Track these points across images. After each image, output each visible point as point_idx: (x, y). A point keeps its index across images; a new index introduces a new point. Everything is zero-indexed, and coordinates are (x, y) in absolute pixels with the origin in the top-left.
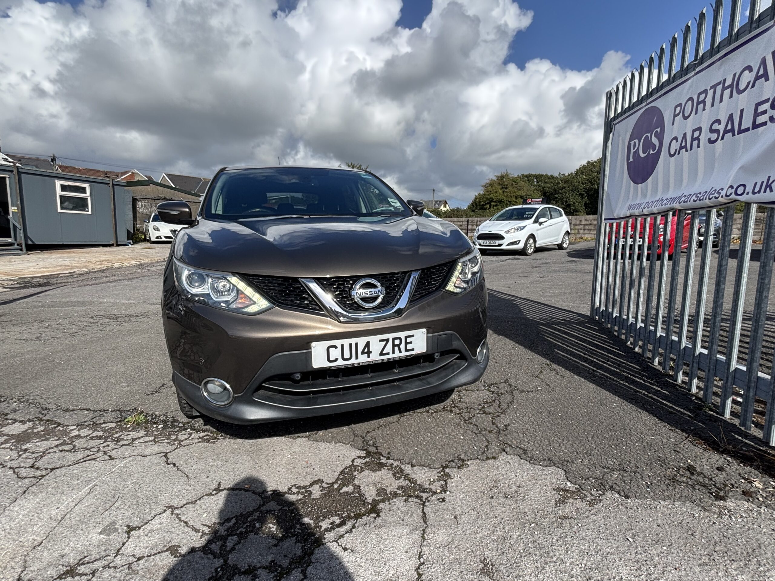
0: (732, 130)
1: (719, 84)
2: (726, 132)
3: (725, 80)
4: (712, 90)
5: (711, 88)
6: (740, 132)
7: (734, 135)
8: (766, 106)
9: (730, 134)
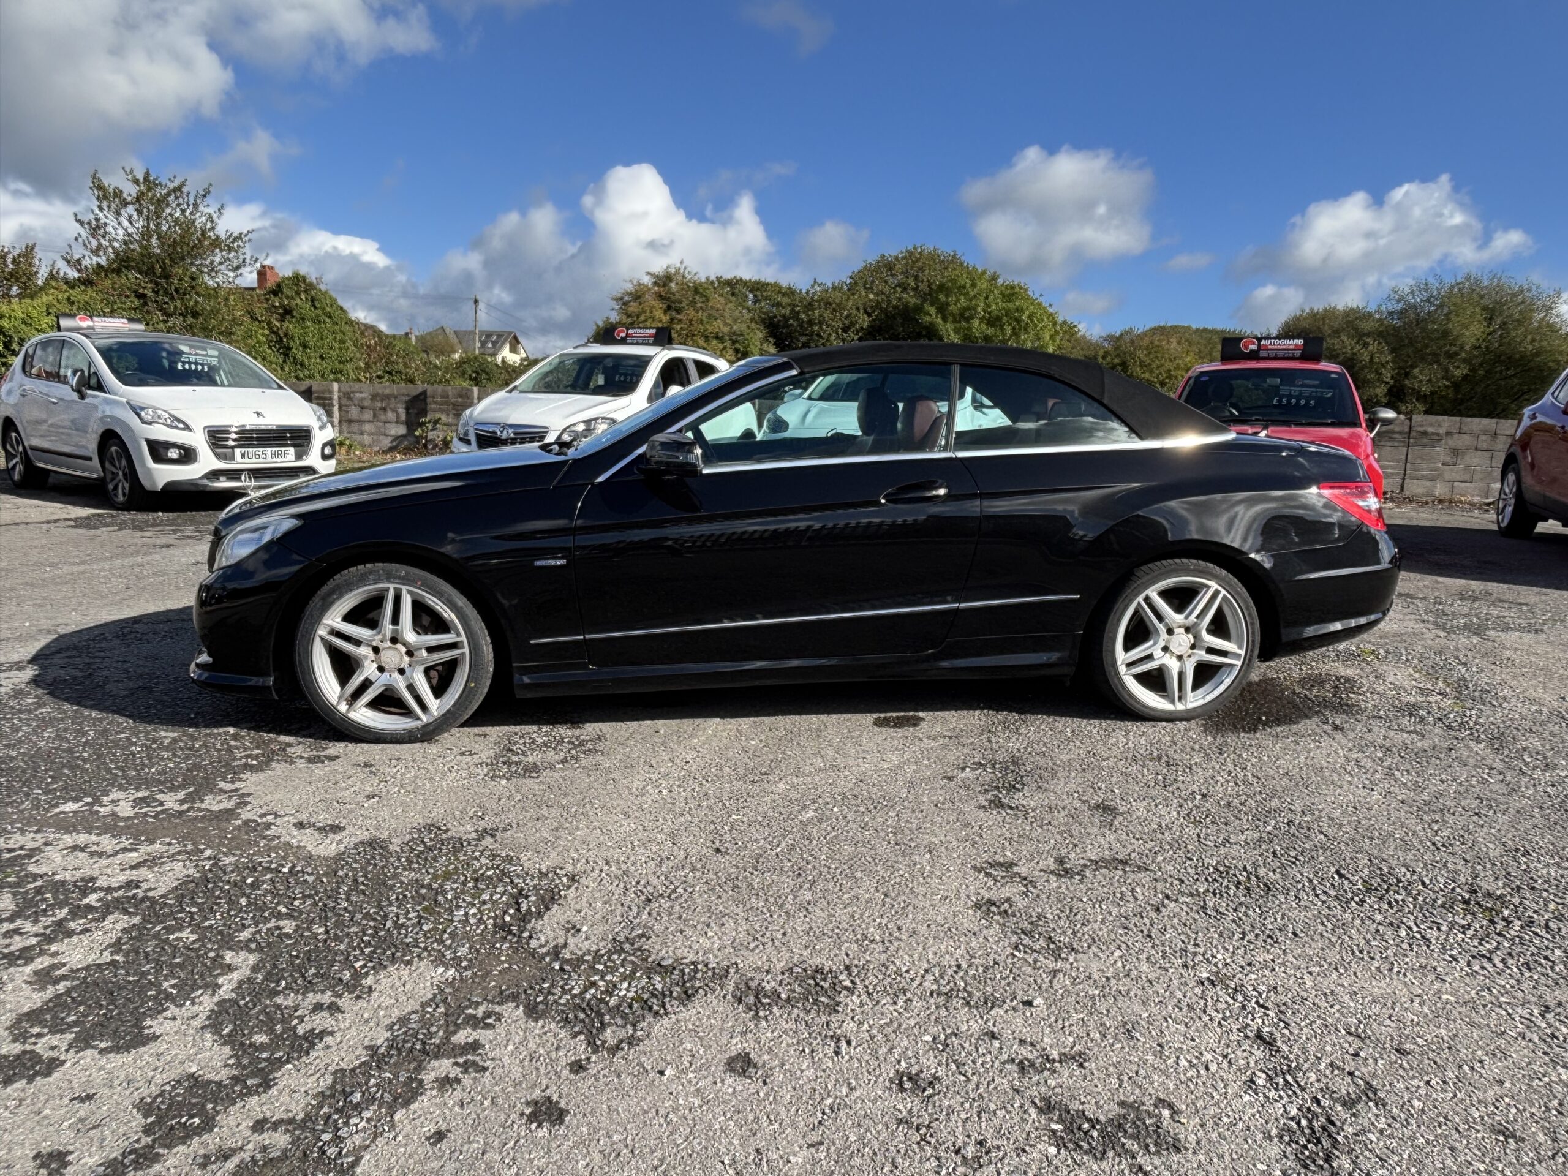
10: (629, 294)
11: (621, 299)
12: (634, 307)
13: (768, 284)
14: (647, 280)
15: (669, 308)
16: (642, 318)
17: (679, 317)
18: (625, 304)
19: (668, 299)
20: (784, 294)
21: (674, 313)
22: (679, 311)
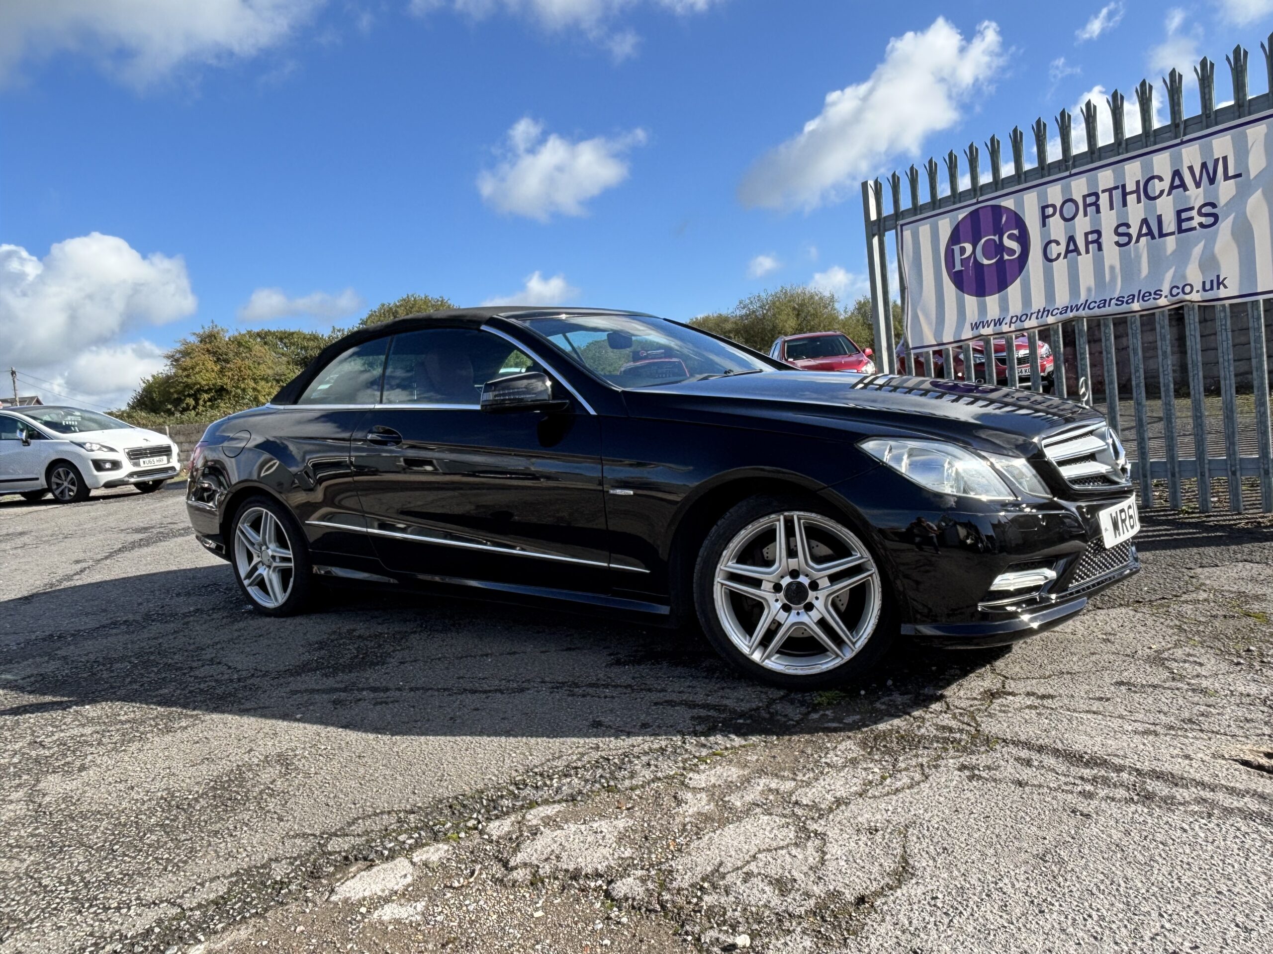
0: (1150, 233)
1: (1116, 188)
2: (1140, 235)
3: (1124, 186)
4: (1107, 194)
5: (1103, 191)
6: (1162, 235)
7: (1153, 238)
8: (1194, 213)
9: (1149, 237)
10: (180, 352)
11: (172, 356)
12: (187, 362)
13: (293, 334)
14: (193, 340)
15: (218, 359)
16: (197, 370)
17: (228, 366)
18: (177, 360)
19: (215, 353)
20: (309, 340)
21: (223, 364)
22: (227, 361)
